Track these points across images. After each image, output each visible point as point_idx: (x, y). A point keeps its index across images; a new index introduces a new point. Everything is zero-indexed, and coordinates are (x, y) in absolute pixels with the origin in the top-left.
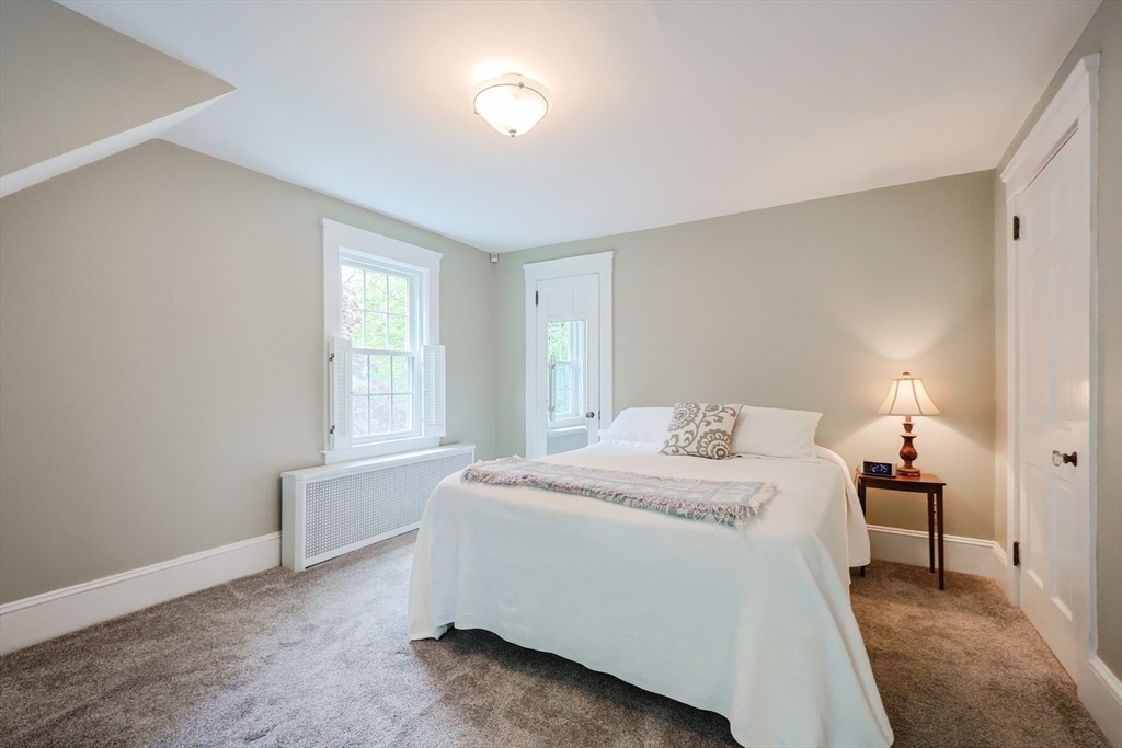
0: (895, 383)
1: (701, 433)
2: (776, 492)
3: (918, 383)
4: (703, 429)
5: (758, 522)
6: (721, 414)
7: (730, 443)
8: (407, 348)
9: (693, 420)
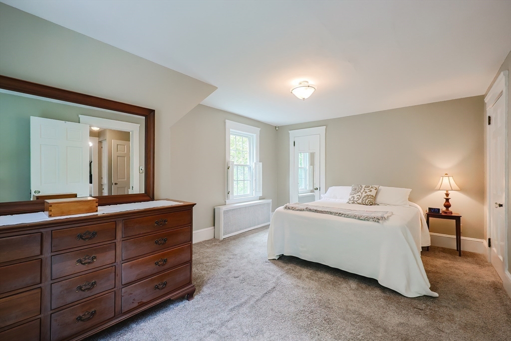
0: (442, 178)
1: (363, 196)
2: (392, 214)
3: (451, 178)
4: (364, 194)
5: (387, 221)
6: (371, 189)
7: (375, 200)
8: (248, 164)
9: (360, 191)
